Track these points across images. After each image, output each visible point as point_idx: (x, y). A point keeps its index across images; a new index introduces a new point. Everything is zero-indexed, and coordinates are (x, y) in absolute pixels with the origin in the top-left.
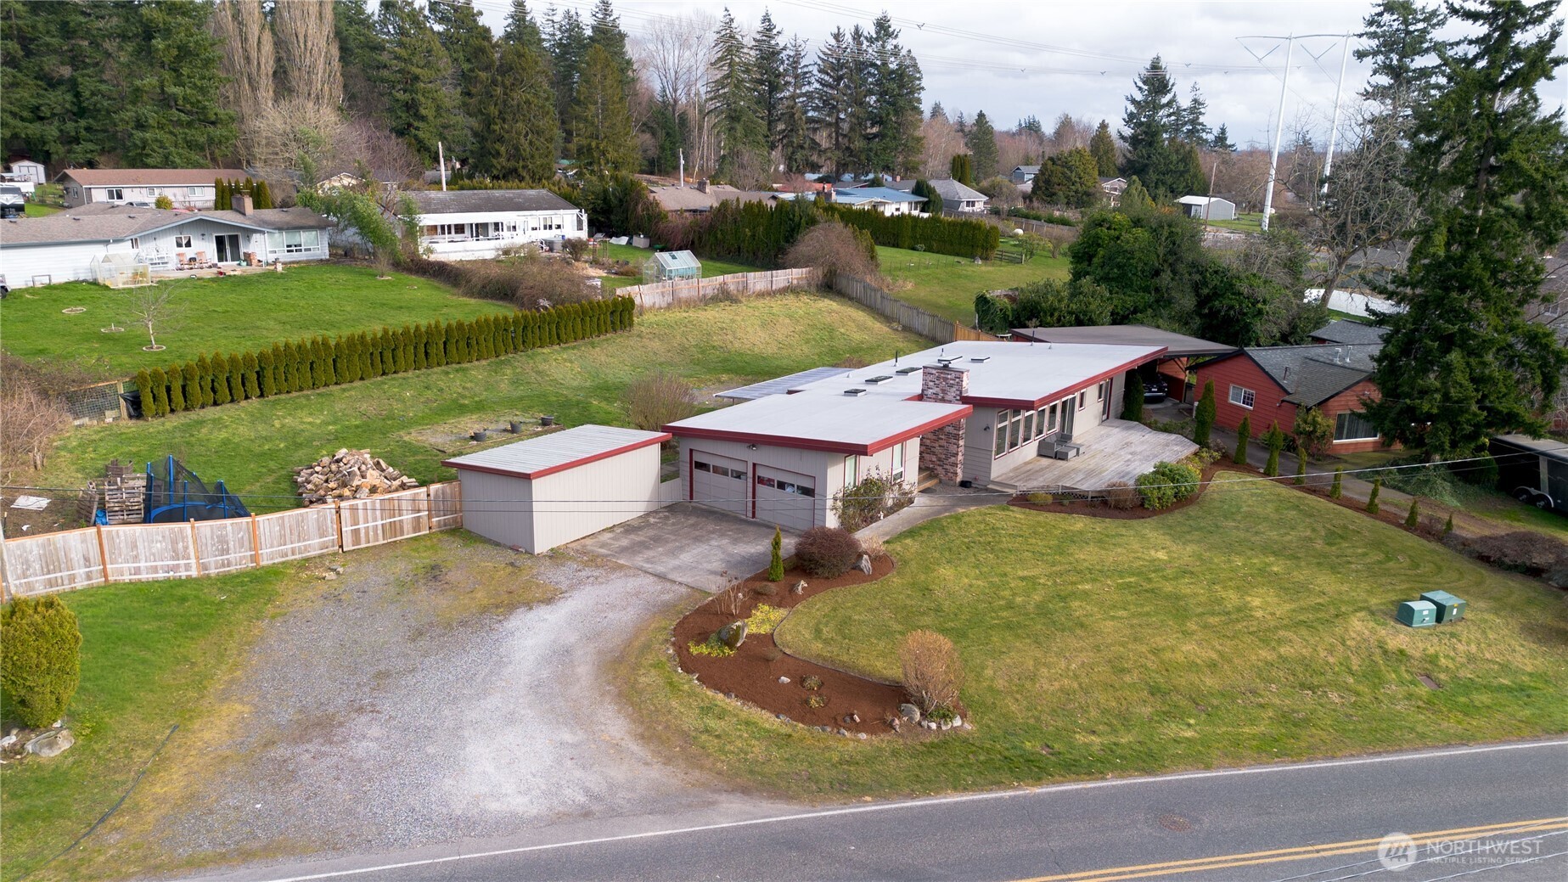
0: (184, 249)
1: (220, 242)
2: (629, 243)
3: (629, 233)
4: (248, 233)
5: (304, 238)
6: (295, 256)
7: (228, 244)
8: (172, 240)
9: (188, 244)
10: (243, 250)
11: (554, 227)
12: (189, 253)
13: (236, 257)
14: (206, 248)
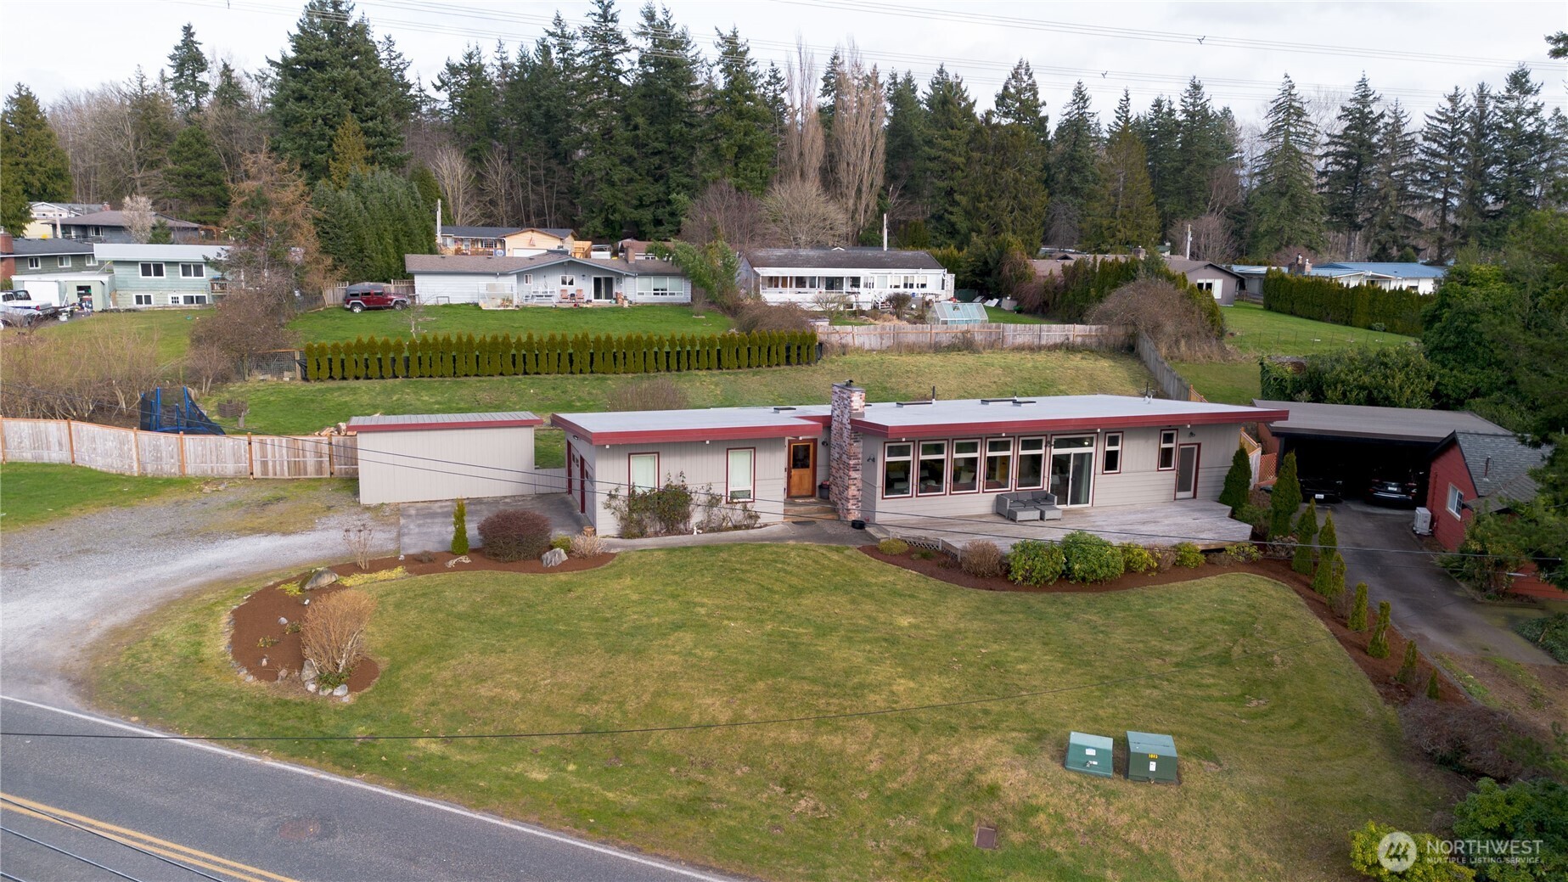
0: (567, 287)
1: (597, 281)
2: (998, 305)
3: (1000, 296)
4: (620, 276)
5: (668, 283)
6: (660, 299)
7: (604, 283)
8: (559, 278)
9: (571, 283)
10: (616, 290)
11: (915, 286)
12: (571, 289)
13: (609, 295)
14: (584, 287)
